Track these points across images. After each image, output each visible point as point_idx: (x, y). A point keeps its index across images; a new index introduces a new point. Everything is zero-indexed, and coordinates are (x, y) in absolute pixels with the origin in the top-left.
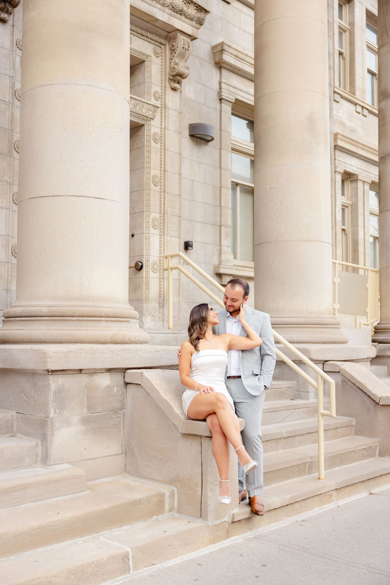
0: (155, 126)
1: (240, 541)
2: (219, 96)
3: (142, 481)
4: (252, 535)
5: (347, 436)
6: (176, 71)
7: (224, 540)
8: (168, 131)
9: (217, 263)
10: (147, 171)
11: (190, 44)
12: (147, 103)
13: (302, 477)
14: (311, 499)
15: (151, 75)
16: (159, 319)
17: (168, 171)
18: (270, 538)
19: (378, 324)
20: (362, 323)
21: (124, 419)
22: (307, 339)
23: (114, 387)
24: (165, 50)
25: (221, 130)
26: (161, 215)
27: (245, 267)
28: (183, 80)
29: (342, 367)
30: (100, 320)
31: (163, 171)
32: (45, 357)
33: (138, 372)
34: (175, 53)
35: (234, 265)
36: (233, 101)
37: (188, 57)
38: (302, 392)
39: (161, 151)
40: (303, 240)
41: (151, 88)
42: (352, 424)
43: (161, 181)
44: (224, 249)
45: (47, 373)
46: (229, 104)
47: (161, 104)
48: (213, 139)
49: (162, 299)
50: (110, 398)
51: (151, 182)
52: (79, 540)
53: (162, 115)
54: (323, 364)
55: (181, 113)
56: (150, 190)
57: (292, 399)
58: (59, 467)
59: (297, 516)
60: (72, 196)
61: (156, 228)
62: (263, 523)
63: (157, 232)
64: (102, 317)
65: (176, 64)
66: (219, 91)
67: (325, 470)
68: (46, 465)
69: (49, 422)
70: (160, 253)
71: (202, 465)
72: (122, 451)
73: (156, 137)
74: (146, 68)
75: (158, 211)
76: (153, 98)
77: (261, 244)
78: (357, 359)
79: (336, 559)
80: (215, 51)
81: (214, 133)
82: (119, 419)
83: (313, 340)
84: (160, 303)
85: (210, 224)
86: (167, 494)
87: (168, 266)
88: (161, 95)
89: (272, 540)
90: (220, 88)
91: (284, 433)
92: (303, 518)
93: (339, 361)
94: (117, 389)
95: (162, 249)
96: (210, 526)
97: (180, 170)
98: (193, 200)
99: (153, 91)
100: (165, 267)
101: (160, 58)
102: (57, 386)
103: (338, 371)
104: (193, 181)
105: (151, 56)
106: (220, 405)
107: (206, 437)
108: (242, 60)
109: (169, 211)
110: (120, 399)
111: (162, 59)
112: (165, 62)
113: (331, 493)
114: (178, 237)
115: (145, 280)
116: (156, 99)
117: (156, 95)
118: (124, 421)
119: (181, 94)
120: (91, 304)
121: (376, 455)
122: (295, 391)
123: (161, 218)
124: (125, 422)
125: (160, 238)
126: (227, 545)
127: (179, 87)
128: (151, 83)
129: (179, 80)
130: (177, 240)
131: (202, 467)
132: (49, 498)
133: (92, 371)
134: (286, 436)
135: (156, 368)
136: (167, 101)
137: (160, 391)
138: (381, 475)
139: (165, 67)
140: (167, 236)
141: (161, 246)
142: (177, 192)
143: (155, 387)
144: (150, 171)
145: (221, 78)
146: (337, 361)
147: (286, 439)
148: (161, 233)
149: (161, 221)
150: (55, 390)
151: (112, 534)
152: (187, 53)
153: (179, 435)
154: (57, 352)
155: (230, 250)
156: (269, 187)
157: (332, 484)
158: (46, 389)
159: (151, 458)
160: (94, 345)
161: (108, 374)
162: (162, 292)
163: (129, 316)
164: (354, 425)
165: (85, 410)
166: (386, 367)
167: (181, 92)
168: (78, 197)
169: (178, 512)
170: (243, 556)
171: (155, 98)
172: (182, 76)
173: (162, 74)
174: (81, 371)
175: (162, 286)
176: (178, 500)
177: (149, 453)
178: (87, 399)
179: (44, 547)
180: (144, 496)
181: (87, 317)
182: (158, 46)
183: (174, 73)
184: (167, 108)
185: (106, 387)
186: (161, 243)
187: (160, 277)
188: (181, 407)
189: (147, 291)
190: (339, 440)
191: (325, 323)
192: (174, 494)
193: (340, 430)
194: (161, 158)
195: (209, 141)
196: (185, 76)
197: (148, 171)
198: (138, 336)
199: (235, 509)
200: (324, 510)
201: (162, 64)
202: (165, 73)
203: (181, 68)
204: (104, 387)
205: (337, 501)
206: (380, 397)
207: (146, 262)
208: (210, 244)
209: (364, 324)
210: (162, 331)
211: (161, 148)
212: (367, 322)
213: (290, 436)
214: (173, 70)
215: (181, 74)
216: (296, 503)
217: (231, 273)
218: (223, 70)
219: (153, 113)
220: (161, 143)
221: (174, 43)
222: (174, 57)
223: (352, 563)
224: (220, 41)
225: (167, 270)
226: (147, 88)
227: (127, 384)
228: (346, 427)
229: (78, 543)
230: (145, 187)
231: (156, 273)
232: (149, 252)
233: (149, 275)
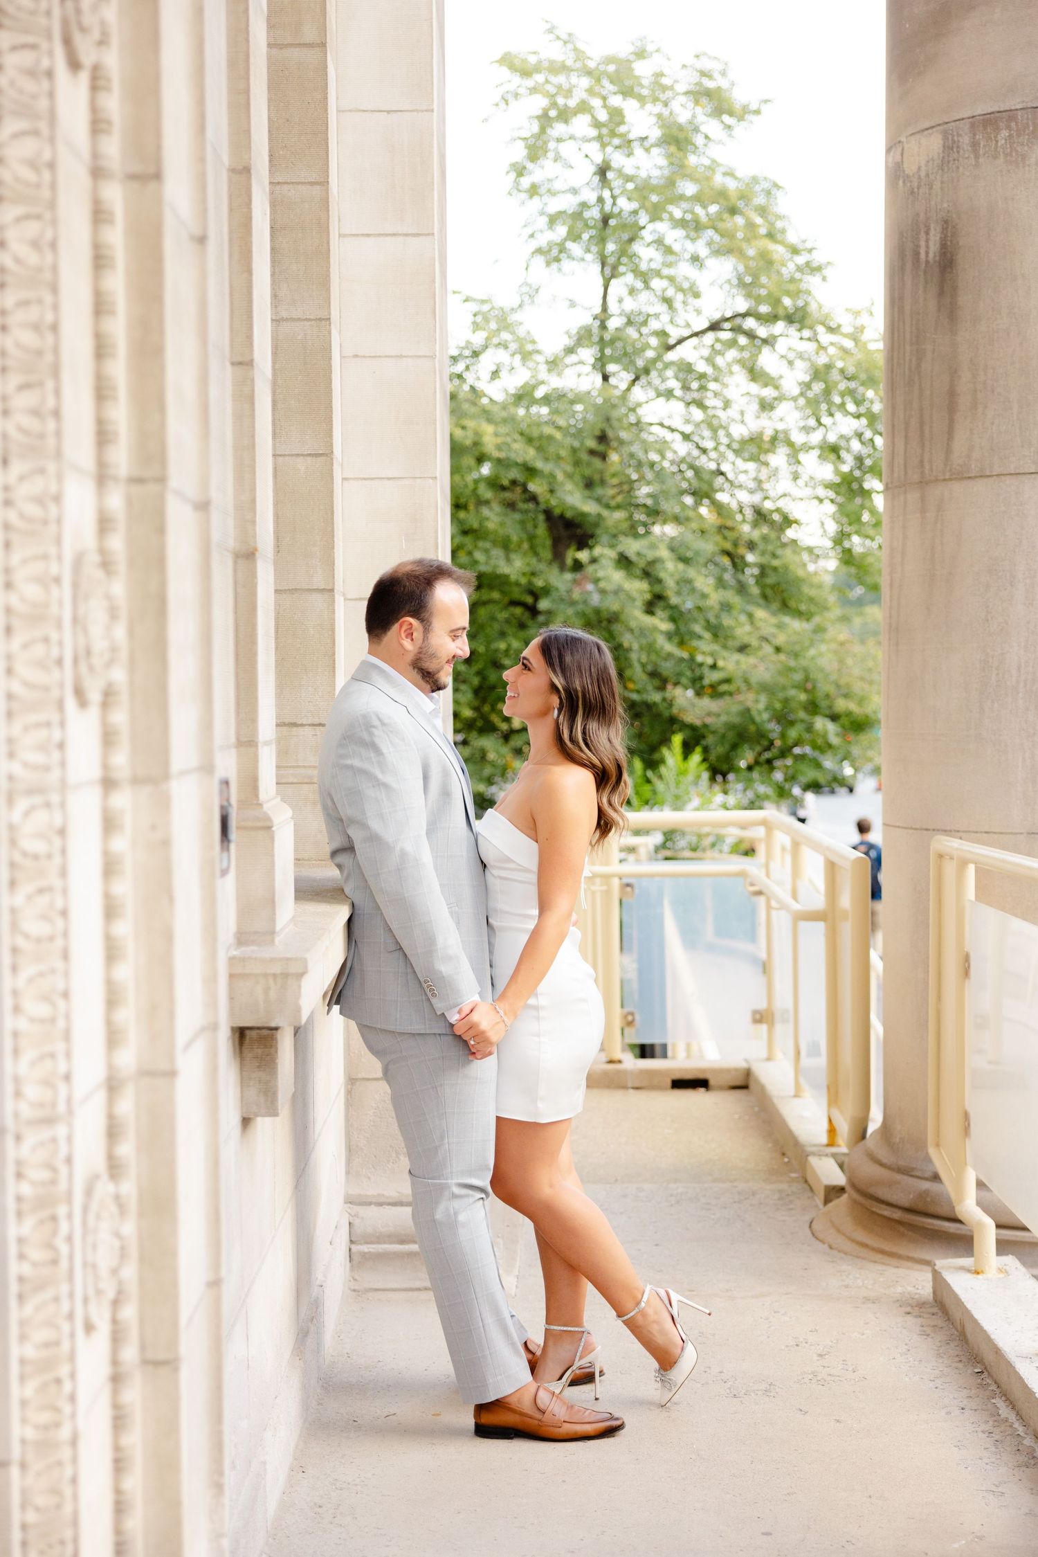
232: (62, 1067)
233: (67, 1409)
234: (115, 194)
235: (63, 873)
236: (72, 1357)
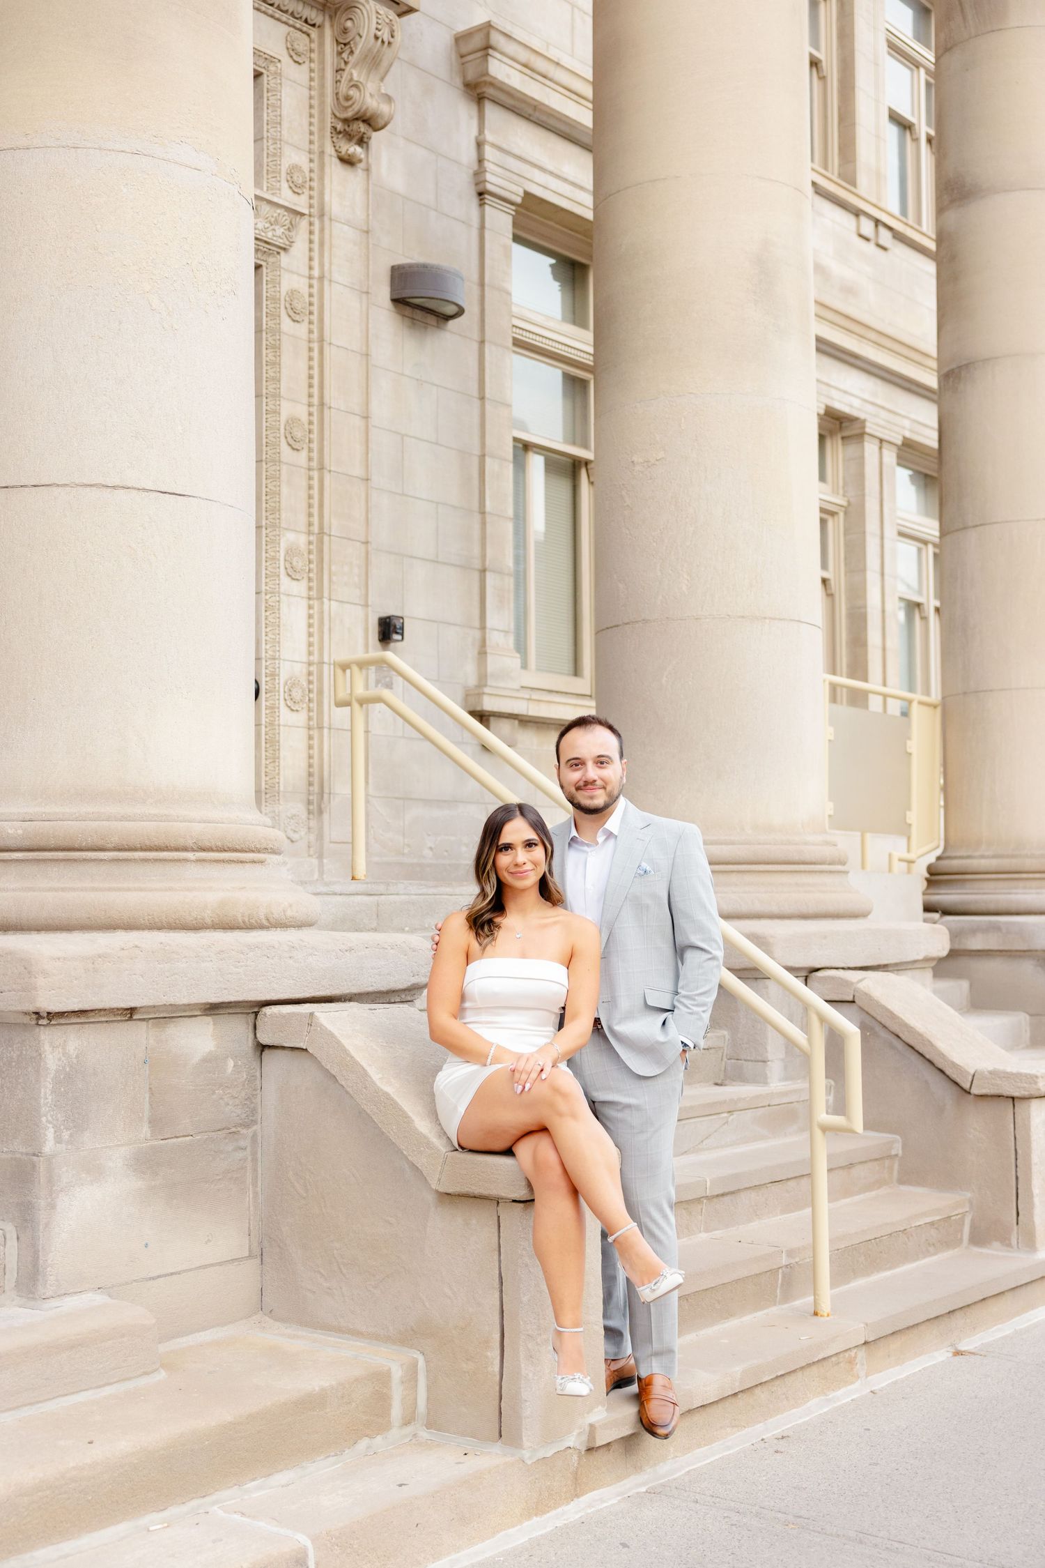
0: (292, 272)
1: (611, 1502)
2: (477, 184)
3: (315, 1335)
4: (643, 1484)
5: (879, 1188)
6: (356, 108)
7: (568, 1503)
8: (330, 285)
9: (472, 681)
10: (271, 407)
11: (395, 28)
12: (269, 202)
13: (765, 1311)
14: (799, 1374)
15: (280, 116)
16: (309, 851)
17: (330, 408)
18: (698, 1491)
19: (939, 858)
20: (896, 855)
21: (254, 1154)
22: (758, 907)
23: (228, 1057)
24: (321, 44)
25: (482, 284)
26: (312, 538)
27: (550, 691)
28: (375, 135)
29: (861, 986)
30: (181, 858)
31: (315, 407)
32: (29, 973)
33: (298, 1014)
34: (352, 52)
35: (522, 687)
36: (519, 200)
37: (391, 65)
38: (745, 1060)
39: (311, 345)
40: (743, 617)
41: (280, 156)
42: (893, 1153)
43: (311, 436)
44: (494, 638)
45: (34, 1022)
46: (505, 209)
47: (311, 206)
48: (460, 312)
49: (316, 788)
50: (214, 1093)
51: (283, 439)
52: (153, 1520)
53: (312, 237)
54: (806, 980)
55: (367, 232)
56: (280, 461)
57: (719, 1082)
58: (70, 1303)
59: (761, 1424)
60: (91, 486)
61: (297, 577)
62: (672, 1449)
63: (300, 588)
64: (185, 849)
65: (356, 86)
66: (475, 167)
67: (832, 1288)
68: (34, 1299)
69: (42, 1168)
70: (310, 653)
71: (501, 1283)
72: (250, 1246)
73: (295, 303)
74: (265, 95)
75: (304, 528)
76: (285, 185)
77: (617, 626)
78: (898, 961)
79: (896, 1545)
80: (464, 50)
81: (465, 295)
82: (240, 1155)
83: (774, 909)
84: (309, 802)
85: (452, 565)
86: (397, 1373)
87: (351, 694)
88: (308, 179)
89: (703, 1496)
90: (481, 161)
91: (708, 1184)
92: (780, 1430)
93: (849, 968)
94: (234, 1066)
95: (315, 639)
96: (529, 1462)
97: (367, 403)
98: (403, 494)
99: (287, 166)
100: (342, 695)
101: (305, 67)
102: (63, 1058)
103: (850, 998)
104: (403, 436)
105: (280, 61)
106: (562, 1105)
107: (514, 1201)
108: (545, 77)
109: (334, 525)
110: (243, 1094)
111: (311, 70)
112: (322, 78)
113: (853, 1353)
114: (362, 603)
115: (266, 734)
116: (296, 190)
117: (295, 178)
118: (255, 1160)
119: (368, 175)
120: (154, 811)
121: (961, 1240)
122: (725, 1059)
123: (311, 547)
124: (259, 1164)
125: (310, 607)
126: (577, 1517)
127: (363, 156)
128: (280, 140)
129: (364, 133)
130: (359, 611)
131: (501, 1291)
132: (54, 1398)
133: (163, 1012)
134: (716, 1194)
135: (345, 1001)
136: (327, 198)
137: (368, 1068)
138: (984, 1299)
139: (322, 95)
140: (330, 600)
141: (311, 630)
142: (358, 471)
143: (352, 1057)
144: (279, 405)
145: (481, 129)
146: (843, 968)
147: (715, 1200)
148: (311, 593)
149: (311, 557)
150: (57, 1071)
151: (246, 1497)
152: (388, 53)
153: (430, 1198)
154: (64, 959)
155: (511, 641)
156: (641, 460)
157: (855, 1328)
158: (30, 1069)
159: (340, 1269)
160: (167, 934)
161: (209, 1019)
162: (315, 770)
163: (264, 846)
164: (897, 1155)
165: (146, 1130)
166: (965, 985)
167: (367, 170)
168: (109, 490)
169: (429, 1425)
170: (628, 1547)
171: (292, 185)
172: (372, 124)
173: (311, 116)
174: (131, 1011)
175: (315, 752)
176: (429, 1389)
177: (335, 1251)
178: (150, 1097)
179: (53, 1544)
180: (334, 1383)
181: (142, 849)
182: (301, 31)
183: (349, 114)
184: (326, 219)
185: (205, 1060)
186: (311, 621)
187: (311, 723)
188: (434, 1115)
189: (272, 765)
190: (857, 1198)
191: (807, 857)
192: (416, 1372)
193: (860, 1172)
194: (310, 368)
195: (448, 318)
196: (381, 123)
197: (273, 407)
198: (291, 906)
199: (596, 1410)
200: (835, 1405)
201: (312, 83)
202: (322, 112)
203: (369, 100)
204: (197, 1058)
205: (869, 1378)
206: (972, 1072)
207: (268, 679)
208: (455, 625)
209: (900, 860)
210: (337, 888)
211: (312, 336)
212: (909, 851)
213: (726, 1191)
214: (347, 104)
215: (368, 115)
216: (759, 1387)
217: (516, 712)
218: (489, 108)
219: (287, 232)
220: (310, 323)
221: (349, 24)
222: (349, 66)
223: (945, 1556)
224: (479, 18)
225: (347, 704)
226: (267, 157)
227: (262, 1048)
228: (876, 1160)
229: (151, 1529)
230: (264, 453)
231: (297, 711)
232: (278, 649)
233: (277, 718)
234: (315, 474)
235: (279, 609)
236: (279, 708)
